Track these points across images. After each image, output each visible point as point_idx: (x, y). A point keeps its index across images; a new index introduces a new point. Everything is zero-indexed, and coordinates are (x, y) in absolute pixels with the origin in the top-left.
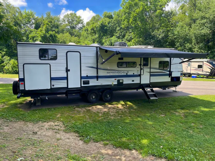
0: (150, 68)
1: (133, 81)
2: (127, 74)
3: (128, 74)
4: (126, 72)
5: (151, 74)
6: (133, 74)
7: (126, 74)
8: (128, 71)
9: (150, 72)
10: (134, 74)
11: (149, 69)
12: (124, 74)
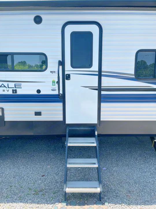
0: (100, 75)
1: (38, 114)
2: (15, 91)
3: (20, 92)
4: (12, 85)
5: (103, 93)
6: (36, 93)
7: (10, 92)
8: (18, 83)
9: (99, 88)
10: (41, 93)
11: (97, 78)
12: (6, 93)
